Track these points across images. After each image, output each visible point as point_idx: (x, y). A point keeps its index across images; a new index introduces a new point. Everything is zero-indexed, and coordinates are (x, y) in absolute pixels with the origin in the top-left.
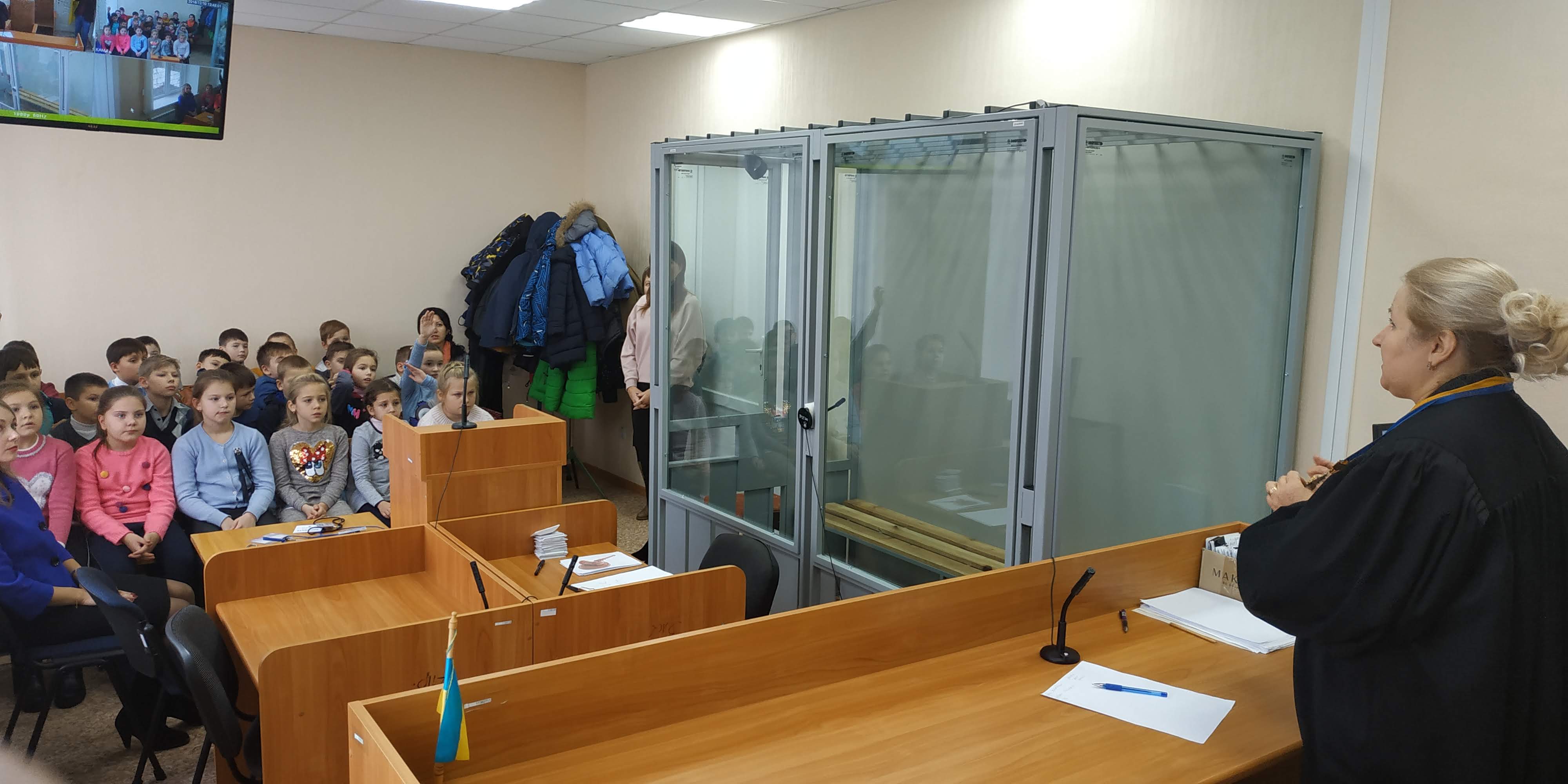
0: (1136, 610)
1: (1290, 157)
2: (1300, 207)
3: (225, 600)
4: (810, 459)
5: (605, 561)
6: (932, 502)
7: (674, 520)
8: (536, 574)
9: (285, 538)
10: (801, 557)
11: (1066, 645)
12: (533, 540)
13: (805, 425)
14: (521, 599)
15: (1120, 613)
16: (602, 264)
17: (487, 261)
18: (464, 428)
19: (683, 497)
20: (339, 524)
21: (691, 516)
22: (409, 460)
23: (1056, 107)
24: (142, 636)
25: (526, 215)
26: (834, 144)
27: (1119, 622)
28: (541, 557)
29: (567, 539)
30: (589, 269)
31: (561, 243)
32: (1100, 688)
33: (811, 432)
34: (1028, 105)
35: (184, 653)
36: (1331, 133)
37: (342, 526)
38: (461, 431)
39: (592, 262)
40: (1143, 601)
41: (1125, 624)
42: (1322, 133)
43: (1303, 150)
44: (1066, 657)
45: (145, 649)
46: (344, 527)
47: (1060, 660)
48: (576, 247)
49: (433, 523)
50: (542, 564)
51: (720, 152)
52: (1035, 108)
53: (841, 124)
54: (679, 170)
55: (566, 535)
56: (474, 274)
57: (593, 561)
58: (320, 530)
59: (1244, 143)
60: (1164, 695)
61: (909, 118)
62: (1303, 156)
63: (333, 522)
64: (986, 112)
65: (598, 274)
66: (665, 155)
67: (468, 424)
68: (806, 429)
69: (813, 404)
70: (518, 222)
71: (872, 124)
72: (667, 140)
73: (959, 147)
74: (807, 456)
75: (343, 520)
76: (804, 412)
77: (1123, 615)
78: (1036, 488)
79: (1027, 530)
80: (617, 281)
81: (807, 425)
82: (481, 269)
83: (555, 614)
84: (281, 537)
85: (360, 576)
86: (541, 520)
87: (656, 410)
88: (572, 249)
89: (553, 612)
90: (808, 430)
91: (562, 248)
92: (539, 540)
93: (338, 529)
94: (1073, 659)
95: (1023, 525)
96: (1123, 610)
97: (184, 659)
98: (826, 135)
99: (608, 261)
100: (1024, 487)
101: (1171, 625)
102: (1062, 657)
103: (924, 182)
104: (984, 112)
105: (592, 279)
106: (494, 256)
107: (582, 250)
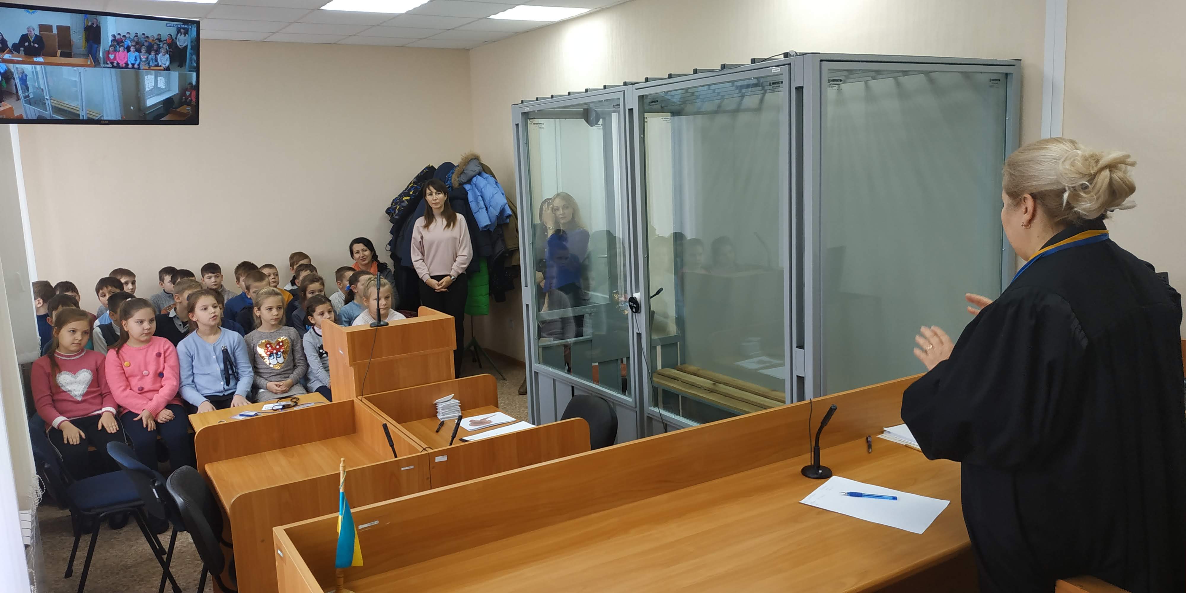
0: (880, 436)
1: (996, 80)
2: (1007, 118)
3: (211, 461)
4: (639, 335)
5: (488, 419)
6: (739, 363)
7: (545, 387)
8: (437, 431)
9: (256, 414)
10: (638, 409)
11: (821, 465)
12: (435, 406)
13: (634, 310)
14: (421, 449)
15: (867, 438)
16: (487, 198)
17: (403, 202)
18: (378, 326)
19: (550, 369)
20: (295, 402)
21: (557, 383)
22: (341, 352)
23: (803, 55)
24: (154, 490)
25: (430, 166)
26: (643, 96)
27: (865, 446)
28: (441, 419)
29: (460, 404)
30: (478, 203)
31: (456, 185)
32: (845, 495)
33: (639, 314)
34: (783, 55)
35: (179, 500)
36: (1028, 59)
37: (297, 403)
38: (377, 329)
39: (480, 197)
40: (885, 429)
41: (869, 446)
42: (1021, 60)
43: (1007, 74)
44: (821, 473)
45: (157, 500)
46: (298, 404)
47: (816, 476)
48: (467, 187)
49: (360, 397)
50: (442, 423)
51: (564, 107)
52: (788, 57)
53: (647, 80)
54: (534, 124)
55: (459, 402)
56: (395, 212)
57: (479, 420)
58: (281, 407)
59: (962, 72)
60: (895, 498)
61: (696, 71)
62: (1007, 78)
63: (291, 400)
64: (752, 63)
65: (484, 207)
66: (522, 113)
67: (382, 323)
68: (635, 313)
69: (639, 294)
70: (425, 171)
71: (669, 78)
72: (522, 102)
73: (744, 91)
74: (637, 333)
75: (298, 399)
76: (633, 300)
77: (869, 440)
78: (806, 347)
79: (801, 380)
80: (498, 211)
81: (635, 310)
82: (399, 208)
83: (446, 460)
84: (252, 413)
85: (307, 439)
86: (440, 392)
87: (527, 305)
88: (465, 189)
89: (444, 458)
90: (636, 314)
91: (457, 189)
92: (440, 406)
93: (294, 406)
94: (827, 475)
95: (797, 376)
96: (870, 436)
97: (179, 505)
98: (636, 89)
99: (491, 196)
100: (797, 347)
101: (906, 446)
102: (817, 473)
103: (722, 120)
104: (750, 63)
105: (480, 211)
106: (408, 198)
107: (472, 189)
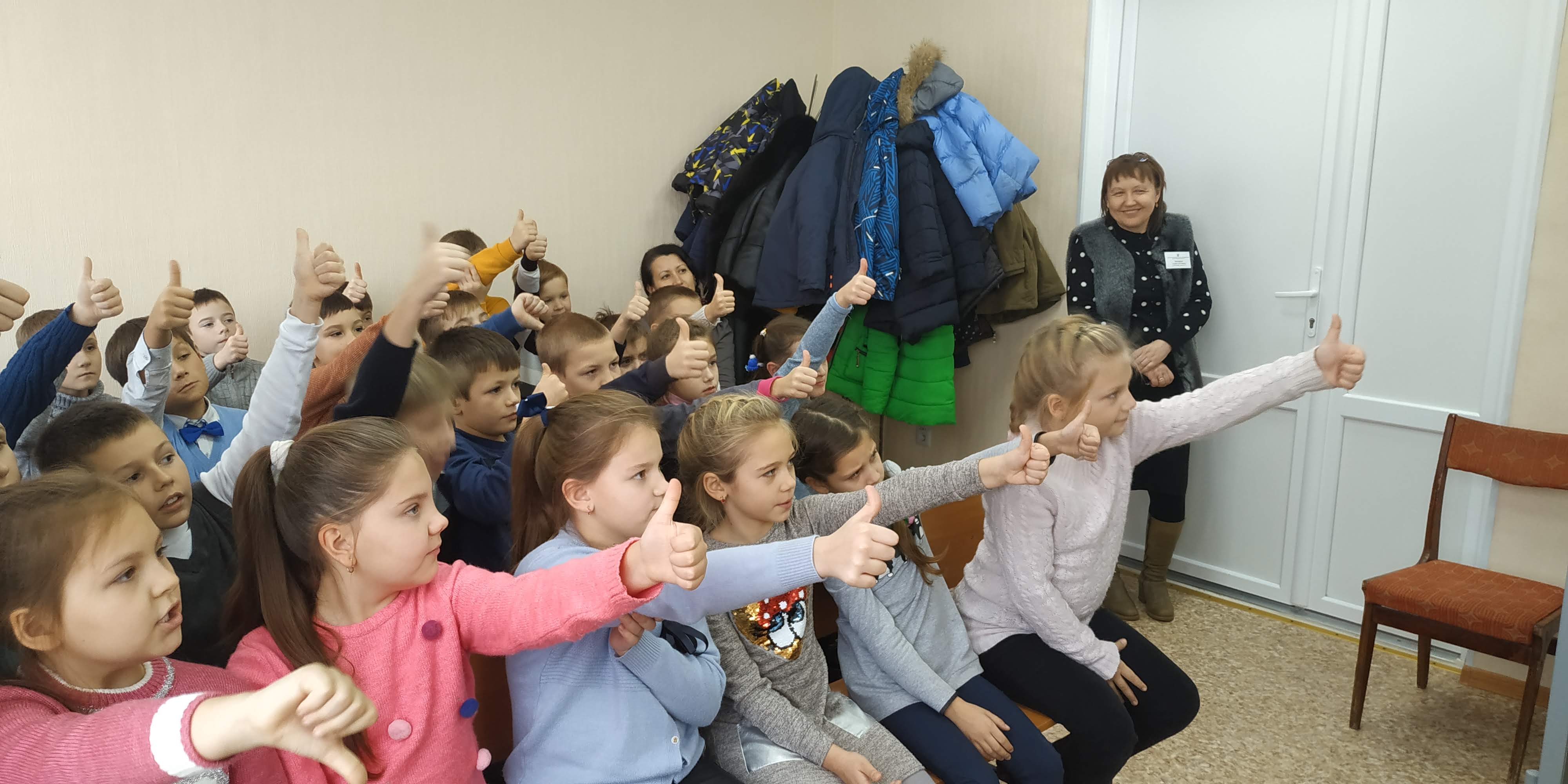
16: (991, 149)
17: (731, 159)
30: (965, 160)
31: (908, 117)
39: (972, 147)
48: (932, 122)
65: (984, 169)
70: (768, 92)
88: (928, 126)
91: (913, 125)
99: (1003, 144)
105: (976, 178)
106: (742, 151)
107: (945, 127)
